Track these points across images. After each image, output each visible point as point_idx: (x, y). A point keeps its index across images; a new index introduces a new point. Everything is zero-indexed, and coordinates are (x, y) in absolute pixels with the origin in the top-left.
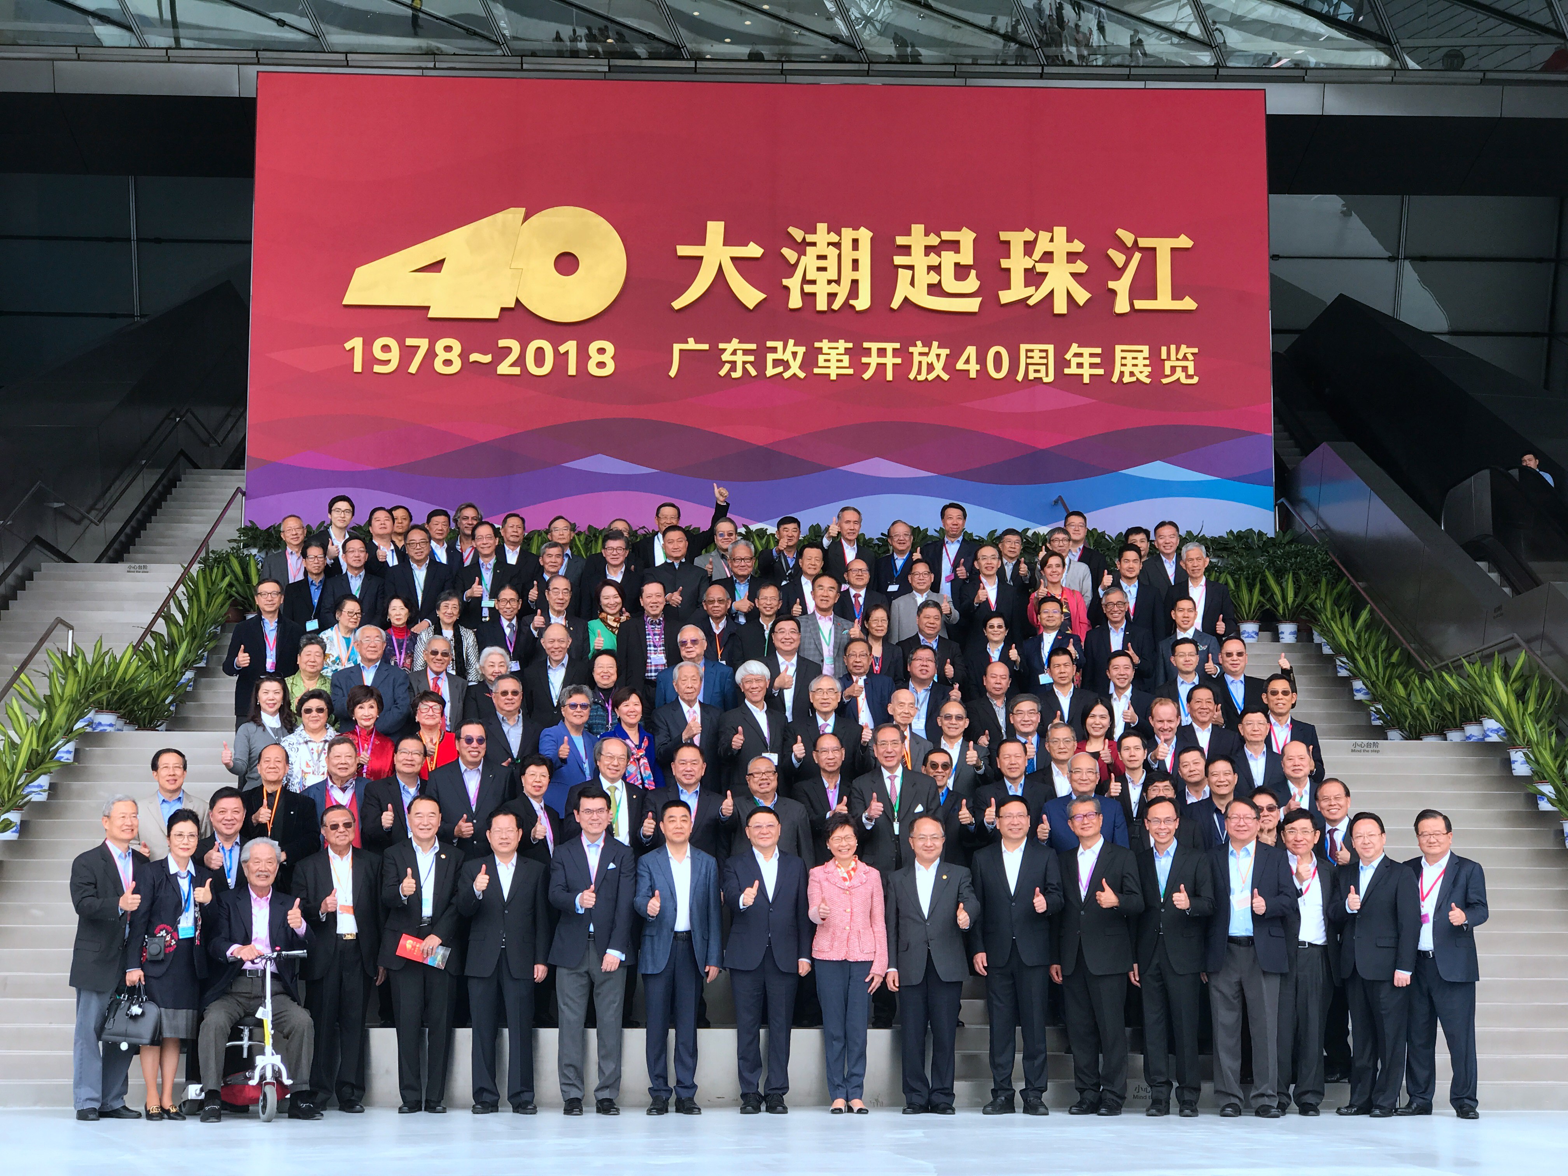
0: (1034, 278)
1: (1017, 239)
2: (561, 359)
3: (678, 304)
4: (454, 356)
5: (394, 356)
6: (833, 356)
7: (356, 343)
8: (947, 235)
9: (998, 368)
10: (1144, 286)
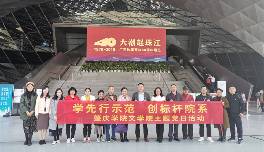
0: (148, 43)
1: (147, 40)
2: (111, 50)
3: (120, 45)
4: (103, 49)
5: (98, 49)
6: (132, 49)
7: (95, 48)
8: (141, 40)
10: (156, 44)
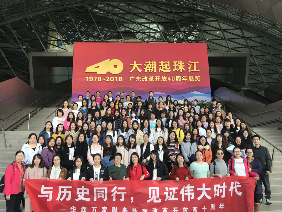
0: (178, 67)
1: (175, 62)
2: (115, 79)
3: (130, 72)
4: (100, 79)
5: (92, 79)
6: (151, 78)
7: (87, 77)
8: (166, 62)
9: (173, 80)
10: (193, 68)
